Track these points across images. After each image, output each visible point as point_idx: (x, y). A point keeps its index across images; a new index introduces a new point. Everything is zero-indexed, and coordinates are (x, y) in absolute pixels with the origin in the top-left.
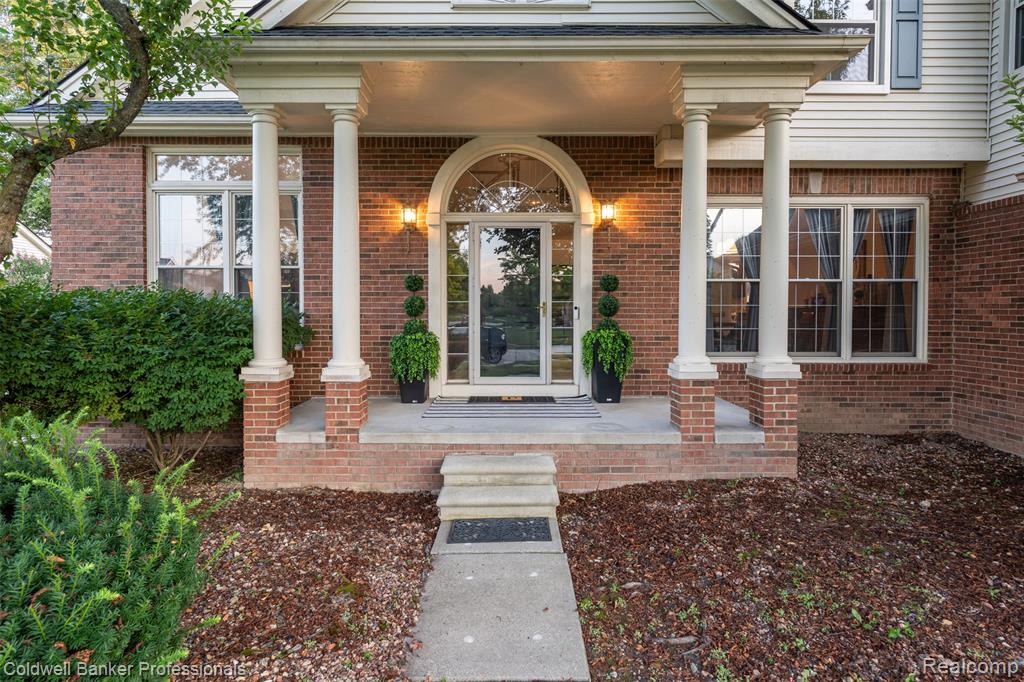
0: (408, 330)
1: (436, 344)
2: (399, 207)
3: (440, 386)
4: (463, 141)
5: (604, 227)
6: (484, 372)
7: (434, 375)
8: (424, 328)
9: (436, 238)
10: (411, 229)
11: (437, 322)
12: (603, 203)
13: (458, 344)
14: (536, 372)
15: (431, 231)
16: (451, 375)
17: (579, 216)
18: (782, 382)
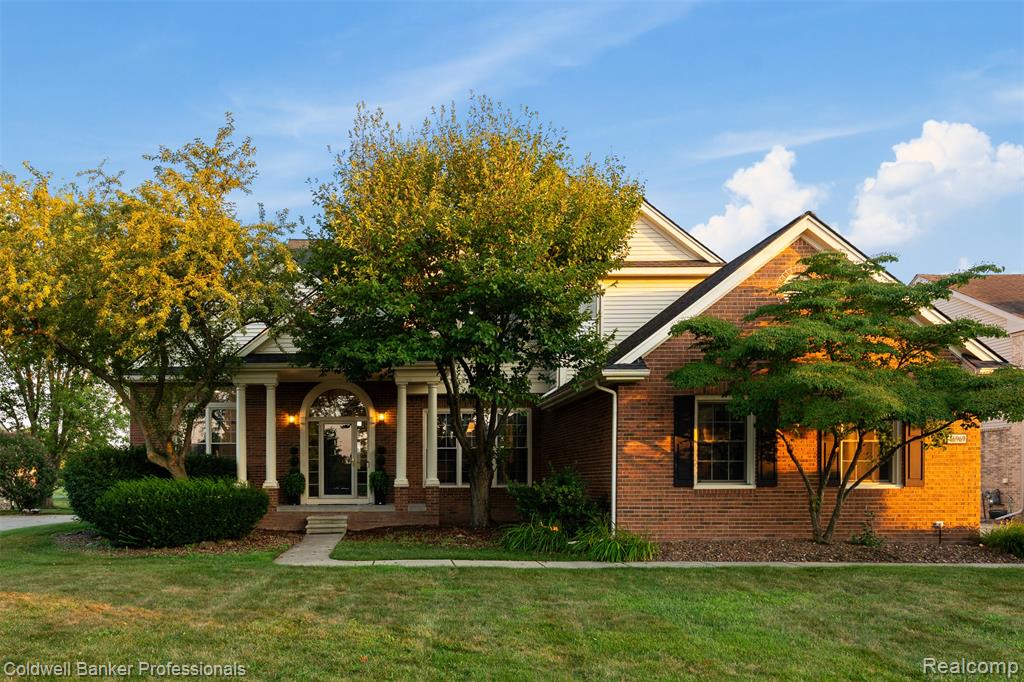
0: (291, 472)
1: (304, 479)
2: (287, 415)
3: (305, 499)
4: (316, 384)
5: (380, 424)
6: (326, 493)
7: (303, 492)
8: (299, 471)
9: (303, 428)
10: (292, 425)
11: (305, 470)
12: (380, 412)
13: (314, 477)
14: (349, 493)
15: (301, 426)
16: (311, 495)
17: (369, 418)
18: (432, 488)
